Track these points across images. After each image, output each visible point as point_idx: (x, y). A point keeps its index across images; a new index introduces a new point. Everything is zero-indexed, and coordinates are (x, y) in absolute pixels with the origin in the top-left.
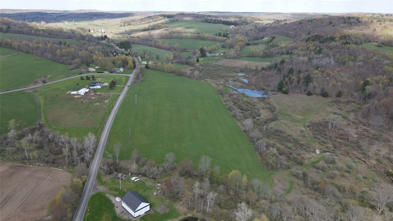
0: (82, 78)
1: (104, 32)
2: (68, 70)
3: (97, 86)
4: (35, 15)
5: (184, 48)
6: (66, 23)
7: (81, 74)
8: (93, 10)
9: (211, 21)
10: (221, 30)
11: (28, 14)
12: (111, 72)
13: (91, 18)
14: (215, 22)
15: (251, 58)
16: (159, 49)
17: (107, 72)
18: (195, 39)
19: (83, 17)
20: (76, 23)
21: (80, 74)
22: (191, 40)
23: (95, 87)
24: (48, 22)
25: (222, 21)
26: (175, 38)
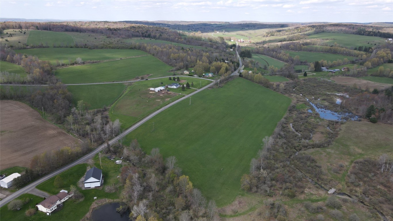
0: (170, 79)
1: (243, 42)
2: (169, 71)
3: (173, 86)
4: (201, 26)
5: (304, 61)
6: (217, 32)
7: (175, 75)
8: (254, 21)
9: (364, 32)
10: (368, 43)
11: (196, 25)
12: (200, 76)
13: (243, 29)
14: (370, 34)
15: (376, 78)
16: (279, 60)
17: (196, 76)
18: (325, 52)
19: (236, 28)
20: (226, 33)
21: (173, 75)
22: (321, 53)
23: (172, 87)
24: (202, 32)
25: (380, 33)
26: (304, 50)
